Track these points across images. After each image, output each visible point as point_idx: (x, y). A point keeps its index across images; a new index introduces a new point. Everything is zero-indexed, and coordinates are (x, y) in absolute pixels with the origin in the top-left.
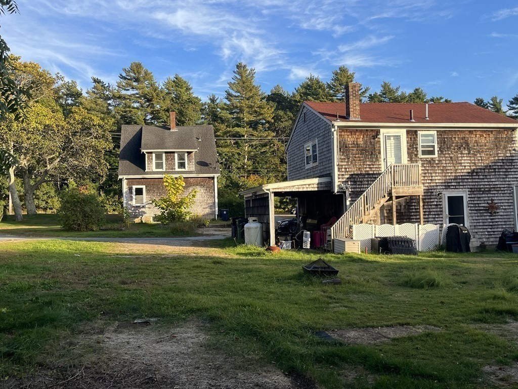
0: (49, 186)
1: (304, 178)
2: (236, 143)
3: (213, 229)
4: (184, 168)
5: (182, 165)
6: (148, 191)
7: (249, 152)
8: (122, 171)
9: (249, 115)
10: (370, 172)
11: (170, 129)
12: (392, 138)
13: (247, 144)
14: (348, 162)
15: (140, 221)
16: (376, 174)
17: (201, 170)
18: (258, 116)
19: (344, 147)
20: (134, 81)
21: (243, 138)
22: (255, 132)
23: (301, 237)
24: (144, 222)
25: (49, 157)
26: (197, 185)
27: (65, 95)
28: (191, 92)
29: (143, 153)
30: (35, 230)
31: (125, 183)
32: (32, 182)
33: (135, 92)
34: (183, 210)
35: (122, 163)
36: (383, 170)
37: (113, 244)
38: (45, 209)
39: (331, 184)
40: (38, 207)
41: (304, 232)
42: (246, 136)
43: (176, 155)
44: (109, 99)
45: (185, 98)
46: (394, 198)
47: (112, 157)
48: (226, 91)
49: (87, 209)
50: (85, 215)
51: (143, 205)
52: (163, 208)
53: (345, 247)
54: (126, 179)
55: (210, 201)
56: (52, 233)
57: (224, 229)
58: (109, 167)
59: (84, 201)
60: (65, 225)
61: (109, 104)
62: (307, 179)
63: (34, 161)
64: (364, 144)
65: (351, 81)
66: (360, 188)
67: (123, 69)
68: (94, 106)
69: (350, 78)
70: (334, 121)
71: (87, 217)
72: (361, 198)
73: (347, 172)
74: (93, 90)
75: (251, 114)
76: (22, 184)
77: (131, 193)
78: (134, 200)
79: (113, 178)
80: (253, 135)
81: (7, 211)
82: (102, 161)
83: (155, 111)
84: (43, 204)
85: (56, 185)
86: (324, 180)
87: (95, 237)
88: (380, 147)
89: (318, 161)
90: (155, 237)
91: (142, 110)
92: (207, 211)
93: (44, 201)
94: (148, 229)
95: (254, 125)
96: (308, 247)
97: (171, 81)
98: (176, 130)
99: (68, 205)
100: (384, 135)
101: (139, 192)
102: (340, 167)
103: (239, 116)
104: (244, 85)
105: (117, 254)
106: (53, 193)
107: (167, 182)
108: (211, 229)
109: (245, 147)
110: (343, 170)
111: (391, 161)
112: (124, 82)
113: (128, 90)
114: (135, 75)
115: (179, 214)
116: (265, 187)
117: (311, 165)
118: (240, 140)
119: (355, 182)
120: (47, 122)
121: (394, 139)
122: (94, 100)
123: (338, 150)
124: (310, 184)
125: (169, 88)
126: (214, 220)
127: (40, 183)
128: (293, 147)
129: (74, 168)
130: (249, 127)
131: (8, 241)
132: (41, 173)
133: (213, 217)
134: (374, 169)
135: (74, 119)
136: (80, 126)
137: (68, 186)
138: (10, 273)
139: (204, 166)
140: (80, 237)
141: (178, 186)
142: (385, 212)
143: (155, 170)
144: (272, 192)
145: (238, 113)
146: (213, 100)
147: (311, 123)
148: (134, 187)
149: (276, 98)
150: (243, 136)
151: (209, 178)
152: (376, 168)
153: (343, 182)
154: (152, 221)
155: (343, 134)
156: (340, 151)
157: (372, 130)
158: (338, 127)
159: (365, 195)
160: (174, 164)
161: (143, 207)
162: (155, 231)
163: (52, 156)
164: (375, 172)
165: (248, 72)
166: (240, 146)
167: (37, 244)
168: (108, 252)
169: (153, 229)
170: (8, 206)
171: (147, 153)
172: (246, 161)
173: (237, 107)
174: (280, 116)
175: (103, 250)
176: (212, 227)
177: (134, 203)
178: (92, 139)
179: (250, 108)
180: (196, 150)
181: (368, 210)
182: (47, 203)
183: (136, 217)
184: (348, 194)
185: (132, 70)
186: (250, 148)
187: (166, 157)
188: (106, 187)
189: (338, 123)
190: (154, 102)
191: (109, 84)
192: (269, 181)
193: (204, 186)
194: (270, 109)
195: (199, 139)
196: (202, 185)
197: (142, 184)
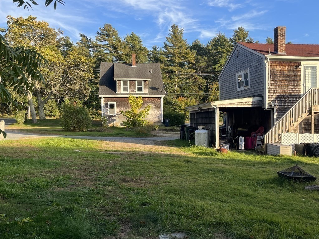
0: (53, 102)
1: (235, 98)
2: (169, 77)
3: (161, 132)
4: (142, 91)
5: (140, 89)
6: (118, 106)
7: (178, 82)
8: (101, 92)
9: (179, 59)
10: (293, 94)
11: (132, 65)
12: (309, 68)
13: (177, 77)
14: (276, 86)
15: (112, 126)
16: (297, 95)
17: (152, 93)
18: (185, 59)
19: (273, 75)
20: (106, 36)
21: (175, 73)
22: (183, 70)
23: (237, 141)
24: (115, 126)
25: (54, 83)
26: (150, 103)
27: (63, 45)
28: (141, 43)
29: (115, 80)
30: (45, 130)
31: (103, 100)
32: (43, 99)
33: (107, 43)
34: (141, 119)
35: (101, 87)
36: (302, 93)
37: (100, 142)
38: (50, 116)
39: (262, 102)
40: (46, 115)
41: (240, 138)
42: (176, 72)
43: (136, 82)
44: (90, 47)
45: (138, 47)
46: (313, 114)
47: (92, 84)
48: (164, 43)
49: (80, 116)
50: (78, 121)
51: (114, 115)
52: (128, 117)
53: (279, 151)
54: (104, 97)
55: (158, 113)
56: (56, 132)
57: (168, 132)
58: (91, 90)
59: (77, 111)
60: (65, 127)
61: (90, 51)
62: (238, 98)
63: (43, 86)
64: (288, 72)
65: (246, 37)
66: (285, 106)
67: (99, 28)
68: (81, 51)
69: (246, 35)
70: (267, 55)
71: (80, 122)
72: (288, 113)
73: (275, 93)
74: (81, 41)
75: (180, 58)
76: (37, 100)
77: (107, 107)
78: (108, 112)
79: (92, 98)
80: (181, 72)
81: (27, 117)
82: (87, 86)
83: (119, 55)
84: (49, 113)
85: (57, 101)
86: (257, 99)
87: (85, 136)
88: (300, 75)
89: (249, 85)
90: (125, 137)
91: (111, 55)
92: (156, 120)
93: (49, 111)
94: (118, 131)
95: (181, 65)
96: (243, 148)
97: (129, 37)
98: (136, 66)
99: (67, 114)
100: (304, 66)
101: (112, 106)
102: (270, 90)
103: (172, 59)
104: (176, 39)
105: (106, 151)
106: (55, 106)
107: (131, 100)
108: (159, 132)
109: (176, 79)
110: (272, 92)
111: (309, 85)
112: (100, 37)
113: (102, 42)
114: (107, 32)
115: (139, 121)
116: (213, 104)
117: (242, 88)
118: (173, 74)
119: (281, 101)
120: (53, 60)
121: (311, 69)
122: (81, 48)
123: (269, 76)
124: (247, 102)
125: (128, 41)
126: (160, 126)
127: (48, 99)
128: (226, 75)
129: (69, 90)
130: (179, 66)
131: (28, 137)
132: (48, 93)
133: (160, 124)
134: (295, 92)
135: (70, 59)
136: (73, 63)
137: (64, 102)
138: (30, 168)
139: (155, 90)
140: (76, 136)
141: (138, 103)
142: (303, 124)
143: (122, 92)
144: (218, 108)
145: (172, 57)
146: (155, 49)
147: (244, 57)
148: (109, 103)
149: (196, 48)
150: (175, 72)
151: (158, 98)
152: (297, 90)
153: (272, 101)
154: (120, 126)
155: (273, 64)
156: (271, 77)
157: (295, 62)
158: (270, 59)
159: (291, 111)
160: (135, 88)
161: (114, 116)
162: (124, 133)
163: (55, 83)
164: (296, 94)
165: (179, 30)
166: (173, 78)
167: (48, 141)
168: (98, 148)
169: (122, 131)
170: (28, 114)
171: (118, 80)
172: (176, 88)
173: (171, 53)
174: (199, 59)
175: (95, 147)
176: (160, 130)
177: (108, 113)
178: (81, 71)
179: (180, 53)
180: (150, 79)
181: (293, 122)
182: (51, 112)
183: (110, 122)
184: (276, 110)
185: (105, 29)
186: (179, 79)
187: (130, 83)
188: (88, 103)
189: (270, 57)
190: (118, 50)
191: (90, 38)
192: (192, 101)
193: (154, 103)
194: (192, 54)
195: (151, 72)
196: (153, 103)
197: (114, 101)
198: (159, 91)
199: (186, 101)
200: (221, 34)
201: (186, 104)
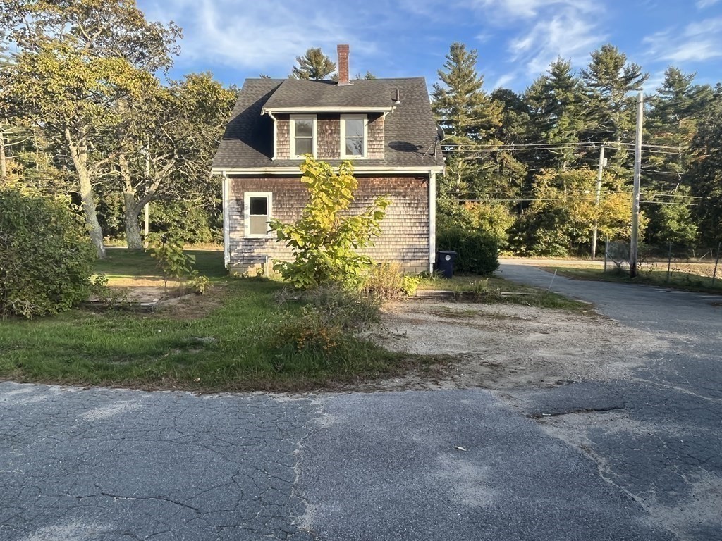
4: (361, 152)
5: (355, 147)
6: (278, 204)
7: (463, 169)
8: (223, 158)
9: (465, 118)
11: (337, 83)
13: (461, 159)
17: (398, 159)
18: (479, 118)
21: (457, 150)
22: (474, 142)
24: (262, 276)
26: (389, 194)
29: (267, 115)
31: (227, 185)
42: (460, 147)
43: (343, 123)
51: (267, 236)
55: (419, 231)
65: (623, 64)
75: (469, 116)
77: (241, 208)
78: (248, 226)
98: (349, 84)
101: (259, 206)
103: (451, 119)
104: (460, 76)
109: (459, 162)
114: (313, 67)
126: (425, 276)
130: (466, 135)
133: (424, 270)
139: (407, 151)
143: (294, 156)
145: (450, 115)
148: (248, 196)
149: (504, 97)
151: (417, 176)
160: (338, 143)
161: (267, 240)
165: (467, 55)
166: (452, 161)
171: (277, 115)
172: (459, 182)
173: (450, 105)
174: (511, 118)
176: (426, 297)
177: (247, 232)
180: (390, 110)
183: (251, 263)
186: (466, 164)
187: (320, 126)
192: (495, 209)
193: (404, 196)
194: (496, 108)
195: (395, 101)
196: (399, 194)
197: (267, 190)
198: (423, 154)
199: (482, 210)
200: (563, 60)
201: (482, 216)
